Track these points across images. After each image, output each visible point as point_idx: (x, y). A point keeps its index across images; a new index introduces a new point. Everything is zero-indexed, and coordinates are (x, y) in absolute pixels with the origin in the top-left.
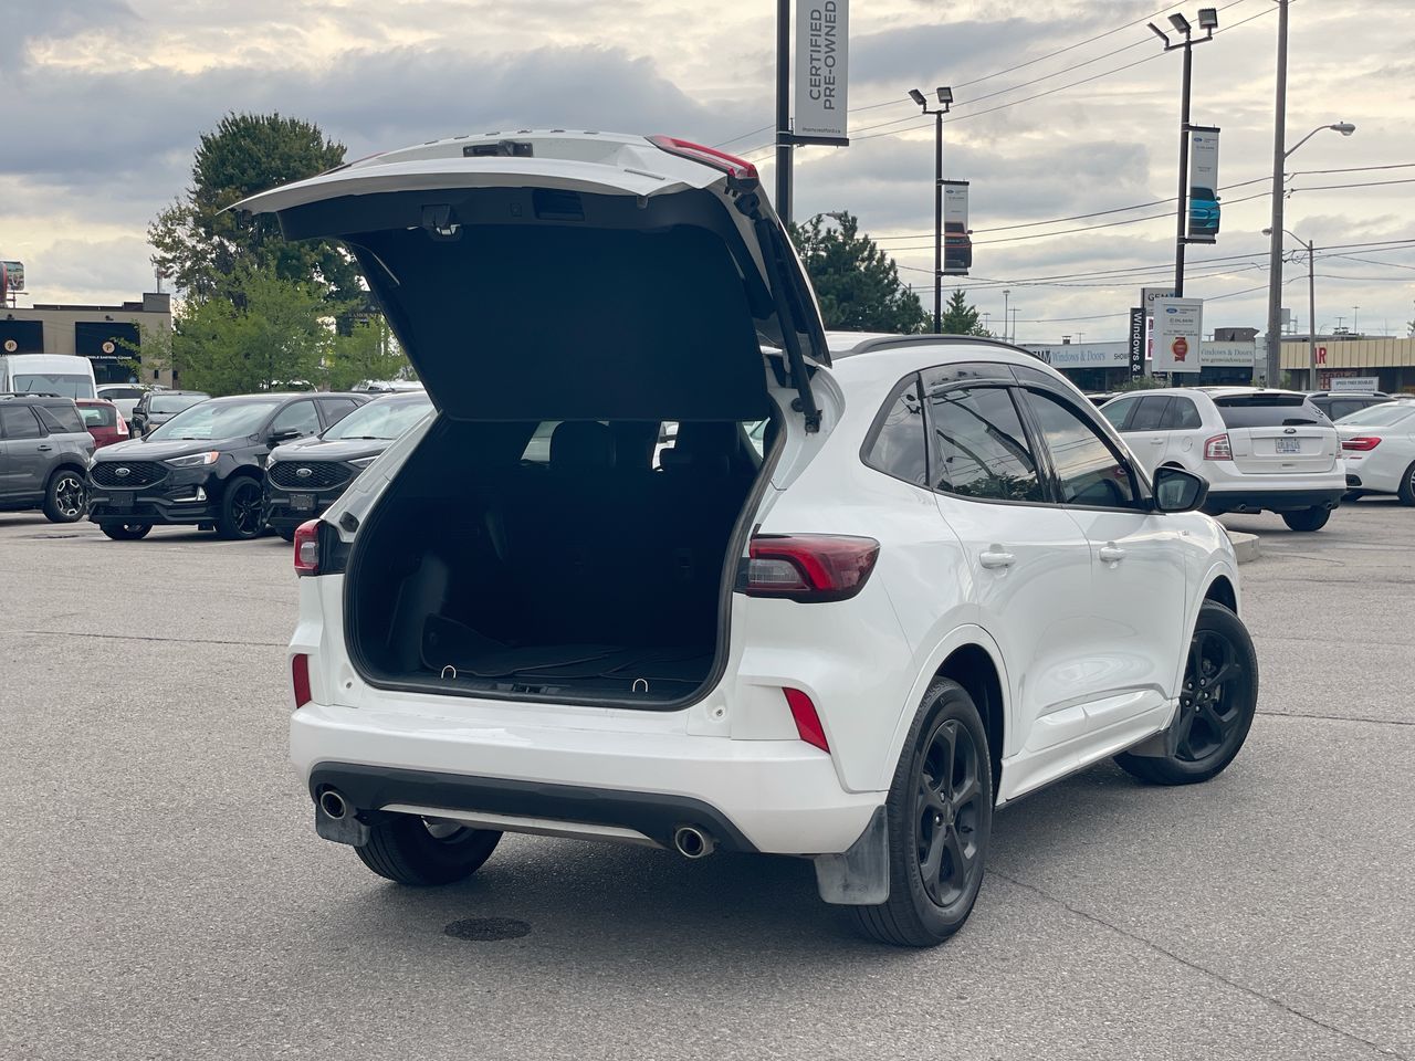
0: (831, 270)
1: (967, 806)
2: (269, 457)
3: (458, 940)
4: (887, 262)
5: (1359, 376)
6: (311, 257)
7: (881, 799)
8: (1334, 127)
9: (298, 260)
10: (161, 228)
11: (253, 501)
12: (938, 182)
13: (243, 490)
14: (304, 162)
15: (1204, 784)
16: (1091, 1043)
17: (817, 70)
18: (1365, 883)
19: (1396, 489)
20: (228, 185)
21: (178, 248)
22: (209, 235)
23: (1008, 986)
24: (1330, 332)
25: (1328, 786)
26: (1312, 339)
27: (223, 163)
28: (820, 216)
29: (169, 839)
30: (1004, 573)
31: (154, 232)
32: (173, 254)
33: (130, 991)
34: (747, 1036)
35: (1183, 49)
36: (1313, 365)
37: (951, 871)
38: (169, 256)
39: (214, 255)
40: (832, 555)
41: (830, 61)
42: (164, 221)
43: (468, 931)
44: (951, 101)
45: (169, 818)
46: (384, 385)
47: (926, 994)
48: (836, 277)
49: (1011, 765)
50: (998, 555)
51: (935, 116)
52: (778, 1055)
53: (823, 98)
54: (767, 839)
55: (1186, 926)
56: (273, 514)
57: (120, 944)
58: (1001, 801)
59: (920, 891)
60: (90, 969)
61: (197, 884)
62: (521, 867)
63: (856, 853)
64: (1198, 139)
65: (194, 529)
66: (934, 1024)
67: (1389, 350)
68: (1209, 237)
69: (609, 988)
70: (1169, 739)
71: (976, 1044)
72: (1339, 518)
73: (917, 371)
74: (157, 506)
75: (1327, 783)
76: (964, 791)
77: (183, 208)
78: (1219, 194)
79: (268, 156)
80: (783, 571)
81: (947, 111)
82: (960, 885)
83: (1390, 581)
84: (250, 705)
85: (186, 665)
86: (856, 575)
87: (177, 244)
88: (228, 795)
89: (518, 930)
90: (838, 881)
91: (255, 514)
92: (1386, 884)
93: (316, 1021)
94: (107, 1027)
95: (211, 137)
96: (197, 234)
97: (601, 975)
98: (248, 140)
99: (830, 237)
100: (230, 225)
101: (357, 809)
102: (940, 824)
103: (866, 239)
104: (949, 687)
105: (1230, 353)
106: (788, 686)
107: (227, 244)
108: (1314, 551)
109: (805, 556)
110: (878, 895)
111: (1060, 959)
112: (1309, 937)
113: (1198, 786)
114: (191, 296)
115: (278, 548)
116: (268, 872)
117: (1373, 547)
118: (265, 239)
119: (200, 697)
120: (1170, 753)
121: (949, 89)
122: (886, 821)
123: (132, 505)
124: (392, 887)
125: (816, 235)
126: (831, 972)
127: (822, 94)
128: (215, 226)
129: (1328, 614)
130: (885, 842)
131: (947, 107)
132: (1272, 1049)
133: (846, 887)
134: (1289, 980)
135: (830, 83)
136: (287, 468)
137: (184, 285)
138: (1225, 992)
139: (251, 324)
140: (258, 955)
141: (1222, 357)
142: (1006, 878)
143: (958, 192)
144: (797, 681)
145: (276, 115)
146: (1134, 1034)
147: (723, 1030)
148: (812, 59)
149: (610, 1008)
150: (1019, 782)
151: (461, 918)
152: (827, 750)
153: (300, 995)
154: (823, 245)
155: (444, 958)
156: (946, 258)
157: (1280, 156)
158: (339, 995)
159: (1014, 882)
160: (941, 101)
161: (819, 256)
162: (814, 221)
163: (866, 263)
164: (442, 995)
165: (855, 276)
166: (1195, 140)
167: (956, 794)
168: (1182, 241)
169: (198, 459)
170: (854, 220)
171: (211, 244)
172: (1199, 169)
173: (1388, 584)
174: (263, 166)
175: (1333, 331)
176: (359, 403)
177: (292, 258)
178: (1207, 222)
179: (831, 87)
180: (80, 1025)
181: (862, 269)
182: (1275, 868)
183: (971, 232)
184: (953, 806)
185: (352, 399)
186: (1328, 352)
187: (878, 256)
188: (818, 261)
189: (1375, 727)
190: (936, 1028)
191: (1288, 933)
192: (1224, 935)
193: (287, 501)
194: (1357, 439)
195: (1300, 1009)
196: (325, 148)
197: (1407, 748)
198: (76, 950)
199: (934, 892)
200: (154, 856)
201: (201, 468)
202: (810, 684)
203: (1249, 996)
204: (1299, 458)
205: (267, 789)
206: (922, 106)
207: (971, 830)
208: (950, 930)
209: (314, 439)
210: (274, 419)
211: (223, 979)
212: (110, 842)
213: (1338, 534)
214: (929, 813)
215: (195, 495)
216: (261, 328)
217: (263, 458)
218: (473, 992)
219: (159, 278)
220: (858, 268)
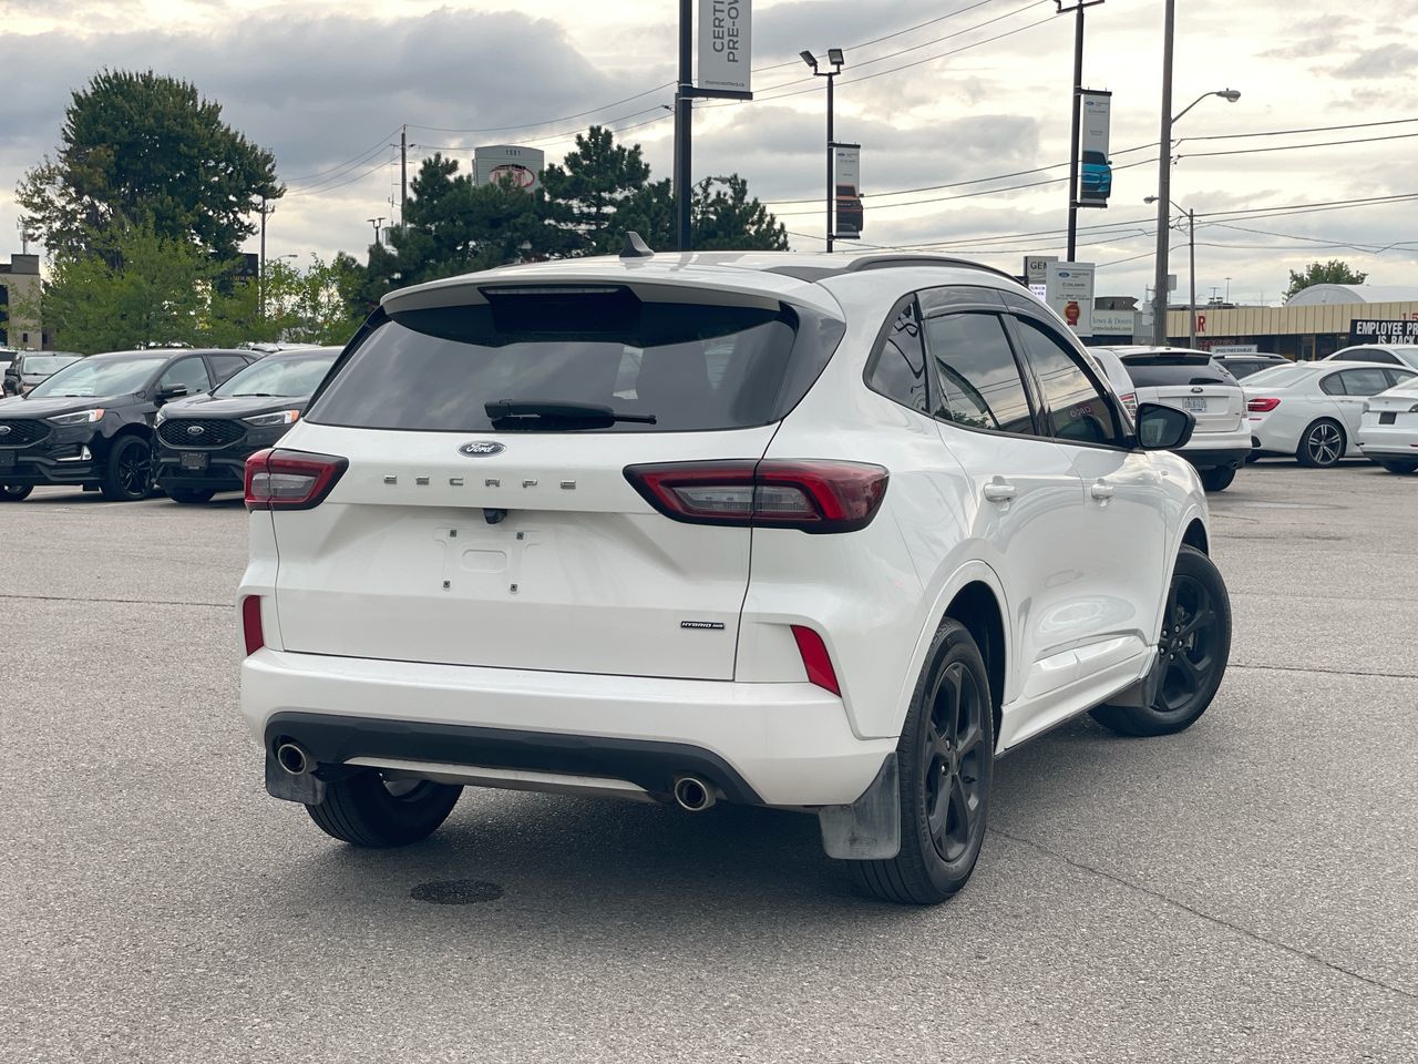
0: (721, 233)
1: (970, 755)
2: (158, 415)
3: (427, 904)
4: (777, 226)
5: (1237, 344)
6: (187, 217)
7: (891, 747)
8: (1219, 94)
9: (173, 220)
10: (30, 187)
11: (140, 461)
12: (829, 145)
13: (128, 450)
14: (179, 120)
15: (1178, 735)
16: (1129, 1004)
17: (720, 21)
18: (1370, 833)
19: (1294, 450)
20: (99, 144)
21: (47, 208)
22: (80, 193)
23: (1027, 944)
24: (1205, 302)
25: (1304, 737)
26: (1193, 308)
27: (95, 121)
28: (709, 179)
29: (95, 802)
30: (1006, 507)
31: (22, 191)
32: (42, 214)
33: (73, 963)
34: (758, 1001)
35: (1076, 12)
36: (1193, 333)
37: (956, 824)
38: (38, 216)
39: (84, 216)
40: (843, 483)
41: (733, 13)
42: (34, 178)
43: (434, 894)
44: (842, 63)
45: (92, 780)
46: (269, 347)
47: (942, 954)
48: (727, 240)
49: (1011, 712)
50: (1001, 488)
51: (826, 78)
52: (796, 1021)
53: (726, 51)
54: (774, 789)
55: (1198, 879)
56: (163, 474)
57: (56, 913)
58: (1000, 750)
59: (929, 845)
60: (25, 940)
61: (133, 849)
62: (482, 826)
63: (865, 804)
64: (1090, 104)
65: (79, 490)
66: (957, 985)
67: (1266, 319)
68: (1100, 201)
69: (600, 952)
70: (1148, 687)
71: (1007, 1006)
72: (1243, 479)
73: (914, 292)
74: (39, 466)
75: (1302, 733)
76: (968, 738)
77: (52, 166)
78: (1110, 158)
79: (141, 114)
80: (792, 499)
81: (838, 73)
82: (964, 839)
83: (1308, 537)
84: (162, 664)
85: (88, 624)
86: (864, 506)
87: (46, 204)
88: (153, 755)
89: (491, 893)
90: (844, 834)
91: (142, 474)
92: (1393, 834)
93: (285, 993)
94: (52, 1003)
95: (82, 95)
96: (68, 194)
97: (588, 940)
98: (120, 98)
99: (720, 200)
100: (101, 184)
101: (318, 763)
102: (945, 773)
103: (756, 204)
104: (955, 627)
105: (1110, 321)
106: (794, 623)
107: (98, 204)
108: (1223, 509)
109: (813, 482)
110: (888, 849)
111: (1075, 914)
112: (1329, 888)
113: (1172, 737)
114: (59, 256)
115: (169, 510)
116: (208, 835)
117: (1284, 506)
118: (138, 199)
119: (108, 656)
120: (1148, 703)
121: (840, 51)
122: (896, 770)
123: (13, 464)
124: (346, 849)
125: (706, 198)
126: (835, 932)
127: (726, 47)
128: (85, 186)
129: (1256, 569)
130: (896, 793)
131: (838, 69)
132: (1323, 1007)
133: (853, 840)
134: (1320, 934)
135: (733, 35)
136: (177, 425)
137: (54, 247)
138: (1257, 948)
139: (124, 284)
140: (211, 922)
141: (1102, 325)
142: (998, 832)
143: (849, 155)
144: (807, 618)
145: (150, 72)
146: (1173, 993)
147: (732, 995)
148: (715, 10)
149: (605, 974)
150: (1015, 732)
151: (426, 881)
152: (838, 693)
153: (263, 964)
154: (712, 209)
155: (415, 922)
156: (838, 222)
157: (1167, 121)
158: (307, 964)
159: (1007, 836)
160: (833, 63)
161: (709, 219)
162: (704, 183)
163: (756, 227)
164: (419, 963)
165: (745, 239)
166: (1087, 103)
167: (960, 742)
168: (1074, 205)
169: (81, 417)
170: (744, 182)
171: (82, 204)
172: (1091, 132)
173: (1307, 540)
174: (136, 124)
175: (1208, 301)
176: (250, 361)
177: (167, 218)
178: (1098, 186)
179: (735, 39)
180: (21, 1001)
181: (752, 232)
182: (1274, 818)
183: (862, 195)
184: (958, 754)
185: (242, 356)
186: (1207, 321)
187: (768, 219)
188: (707, 224)
189: (1335, 677)
190: (961, 991)
191: (1305, 885)
192: (1240, 888)
193: (177, 460)
194: (1256, 401)
195: (1340, 964)
196: (199, 109)
197: (1374, 698)
198: (8, 920)
199: (941, 847)
200: (81, 820)
201: (87, 425)
202: (820, 620)
203: (1283, 951)
204: (1208, 417)
205: (195, 749)
206: (813, 68)
207: (973, 780)
208: (956, 886)
209: (205, 396)
210: (162, 375)
211: (175, 949)
212: (30, 805)
213: (1243, 494)
214: (937, 760)
215: (79, 453)
216: (138, 287)
217: (151, 416)
218: (452, 959)
219: (25, 241)
220: (748, 231)
